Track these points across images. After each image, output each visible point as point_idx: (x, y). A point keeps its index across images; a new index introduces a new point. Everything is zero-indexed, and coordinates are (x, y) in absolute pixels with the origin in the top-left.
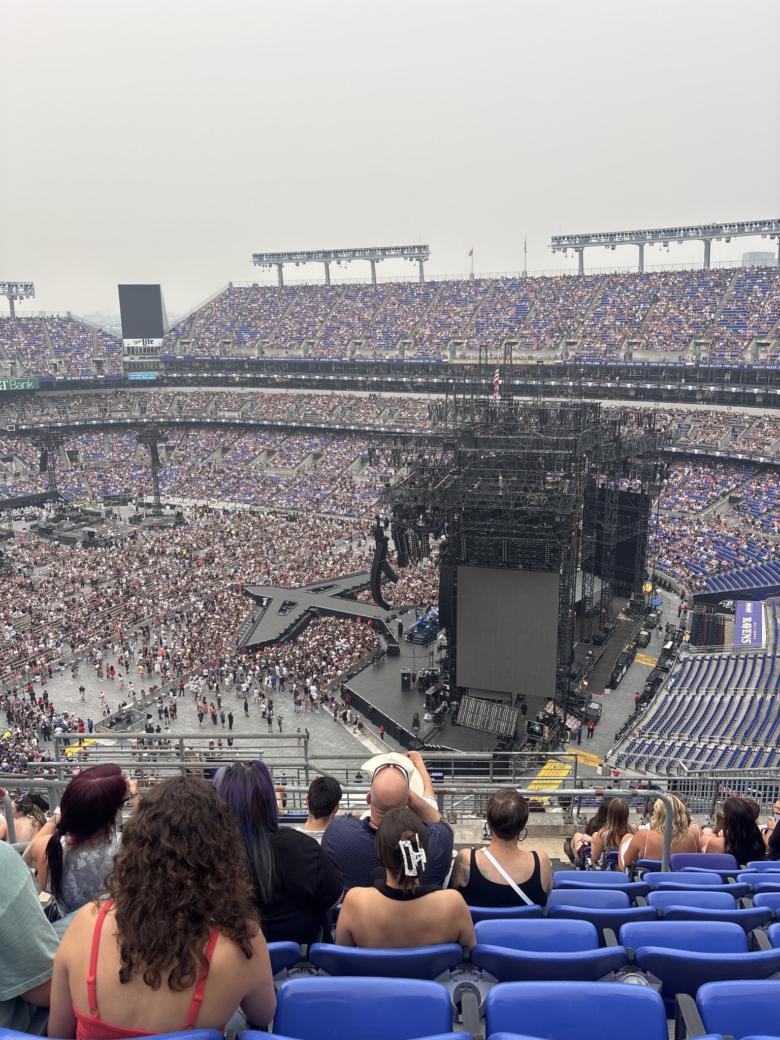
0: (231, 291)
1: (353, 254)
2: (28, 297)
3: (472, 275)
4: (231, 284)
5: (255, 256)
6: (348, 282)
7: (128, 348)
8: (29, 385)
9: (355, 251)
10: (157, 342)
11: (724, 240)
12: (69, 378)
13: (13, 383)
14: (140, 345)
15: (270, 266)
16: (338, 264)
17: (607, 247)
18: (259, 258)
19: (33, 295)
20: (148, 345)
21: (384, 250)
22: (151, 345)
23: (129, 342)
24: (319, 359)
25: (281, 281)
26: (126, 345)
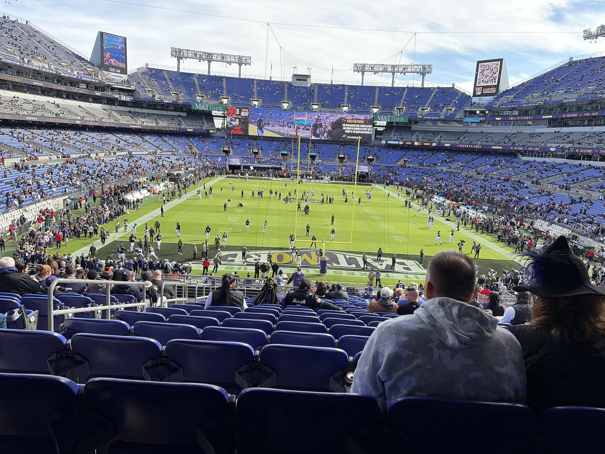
4: (571, 58)
5: (586, 33)
8: (402, 120)
12: (425, 118)
13: (393, 117)
15: (596, 38)
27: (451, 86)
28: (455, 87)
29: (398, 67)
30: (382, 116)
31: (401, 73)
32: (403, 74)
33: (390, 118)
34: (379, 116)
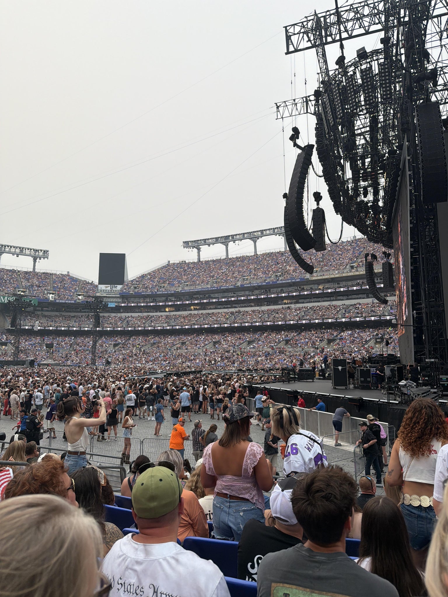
0: (169, 267)
1: (243, 236)
2: (44, 258)
4: (169, 262)
5: (184, 242)
6: (239, 256)
7: (101, 290)
9: (244, 234)
10: (119, 287)
14: (109, 288)
15: (193, 248)
16: (234, 242)
18: (187, 244)
19: (48, 258)
20: (114, 289)
21: (262, 231)
22: (115, 289)
23: (102, 287)
24: (220, 288)
25: (199, 259)
26: (99, 288)
27: (66, 273)
28: (70, 275)
29: (9, 248)
31: (13, 254)
32: (16, 255)
34: (2, 297)
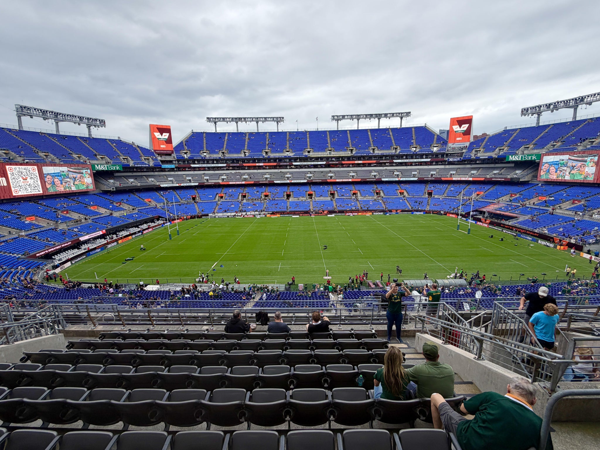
2: (101, 127)
3: (298, 129)
4: (192, 130)
8: (118, 168)
11: (388, 118)
12: (136, 166)
13: (110, 166)
17: (351, 119)
18: (209, 120)
19: (104, 127)
25: (215, 131)
27: (118, 139)
30: (99, 166)
31: (75, 123)
33: (107, 167)
34: (96, 166)
